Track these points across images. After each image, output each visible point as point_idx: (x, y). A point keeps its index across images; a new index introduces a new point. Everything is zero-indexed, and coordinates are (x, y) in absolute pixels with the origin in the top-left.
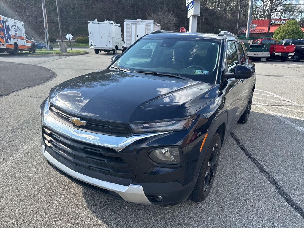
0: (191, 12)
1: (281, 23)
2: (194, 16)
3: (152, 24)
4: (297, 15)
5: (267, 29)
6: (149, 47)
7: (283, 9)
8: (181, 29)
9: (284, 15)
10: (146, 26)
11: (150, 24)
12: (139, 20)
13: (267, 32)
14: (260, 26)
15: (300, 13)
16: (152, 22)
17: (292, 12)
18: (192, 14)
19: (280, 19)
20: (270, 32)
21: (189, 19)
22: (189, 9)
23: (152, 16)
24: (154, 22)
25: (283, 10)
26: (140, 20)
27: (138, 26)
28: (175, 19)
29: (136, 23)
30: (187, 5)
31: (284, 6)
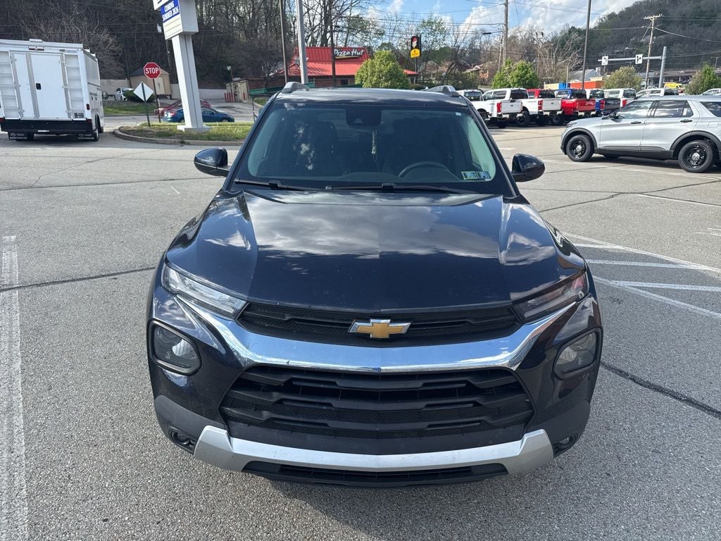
0: (173, 25)
1: (351, 55)
2: (183, 36)
3: (81, 54)
4: (375, 39)
5: (329, 67)
6: (82, 115)
7: (347, 26)
8: (148, 67)
9: (351, 38)
10: (62, 59)
11: (75, 54)
12: (35, 42)
13: (330, 73)
14: (315, 62)
15: (380, 34)
16: (78, 48)
17: (365, 32)
18: (180, 29)
19: (345, 46)
20: (337, 74)
21: (170, 41)
22: (165, 17)
23: (42, 28)
24: (84, 47)
25: (349, 28)
26: (41, 40)
27: (36, 57)
28: (111, 40)
29: (28, 50)
30: (156, 6)
31: (349, 19)
